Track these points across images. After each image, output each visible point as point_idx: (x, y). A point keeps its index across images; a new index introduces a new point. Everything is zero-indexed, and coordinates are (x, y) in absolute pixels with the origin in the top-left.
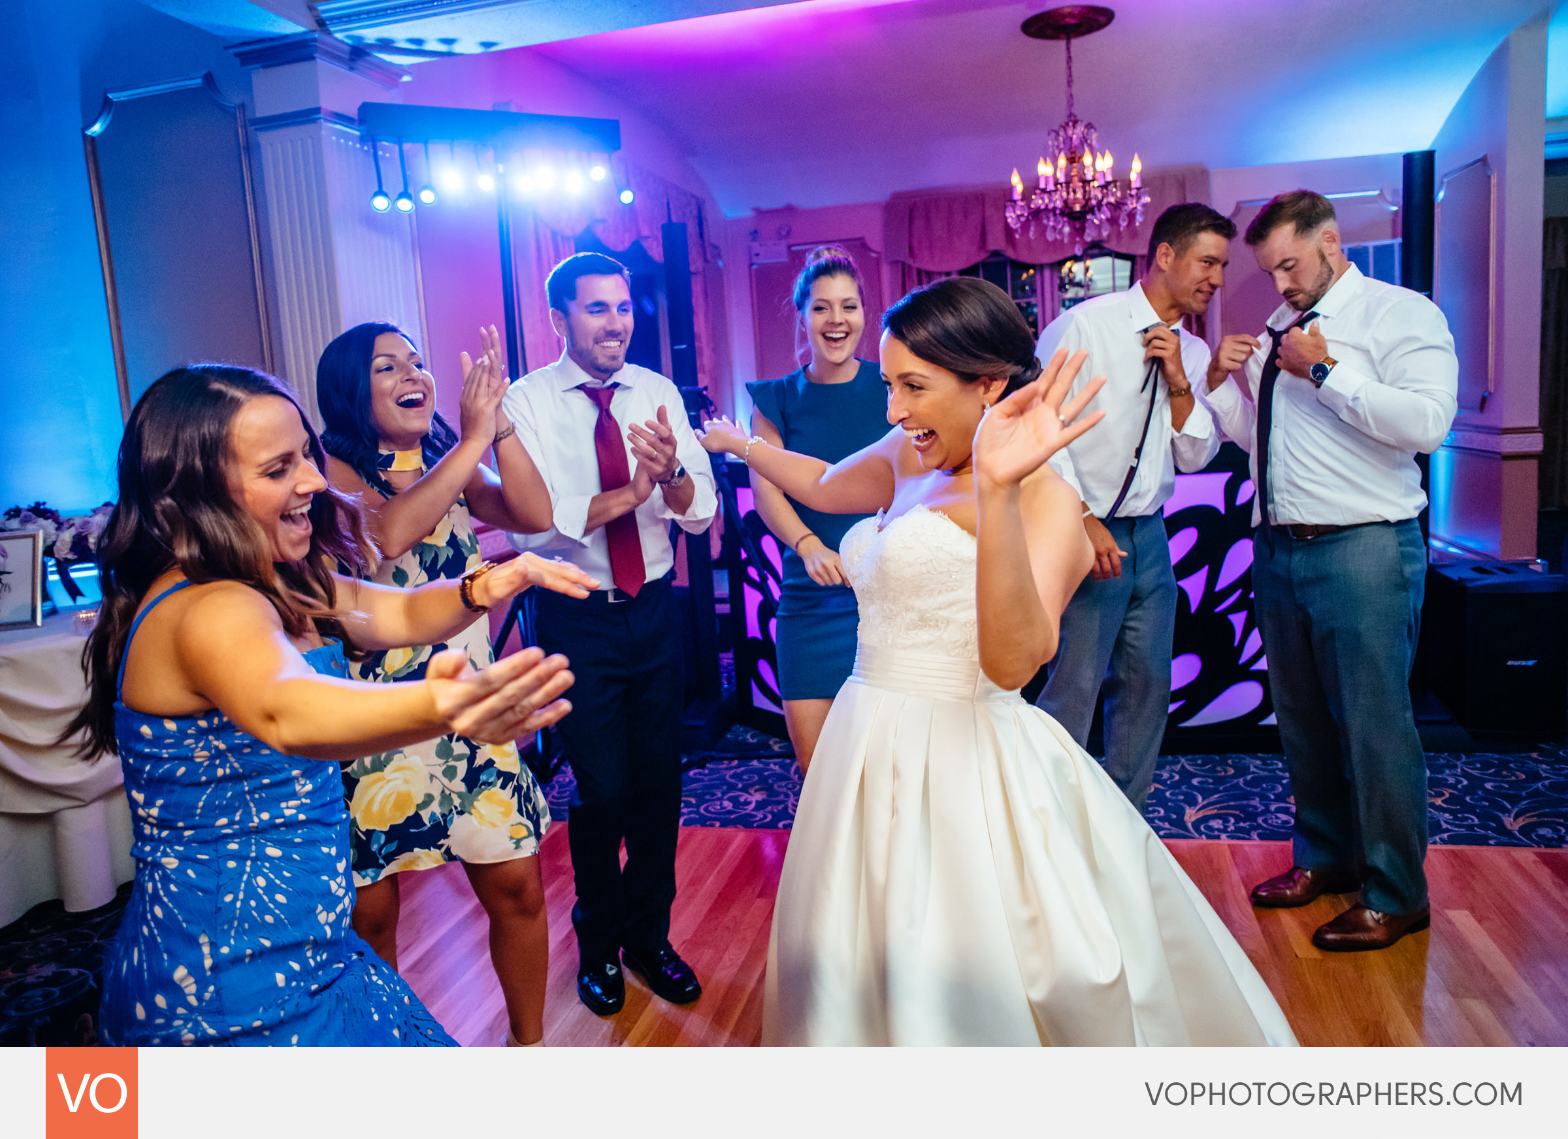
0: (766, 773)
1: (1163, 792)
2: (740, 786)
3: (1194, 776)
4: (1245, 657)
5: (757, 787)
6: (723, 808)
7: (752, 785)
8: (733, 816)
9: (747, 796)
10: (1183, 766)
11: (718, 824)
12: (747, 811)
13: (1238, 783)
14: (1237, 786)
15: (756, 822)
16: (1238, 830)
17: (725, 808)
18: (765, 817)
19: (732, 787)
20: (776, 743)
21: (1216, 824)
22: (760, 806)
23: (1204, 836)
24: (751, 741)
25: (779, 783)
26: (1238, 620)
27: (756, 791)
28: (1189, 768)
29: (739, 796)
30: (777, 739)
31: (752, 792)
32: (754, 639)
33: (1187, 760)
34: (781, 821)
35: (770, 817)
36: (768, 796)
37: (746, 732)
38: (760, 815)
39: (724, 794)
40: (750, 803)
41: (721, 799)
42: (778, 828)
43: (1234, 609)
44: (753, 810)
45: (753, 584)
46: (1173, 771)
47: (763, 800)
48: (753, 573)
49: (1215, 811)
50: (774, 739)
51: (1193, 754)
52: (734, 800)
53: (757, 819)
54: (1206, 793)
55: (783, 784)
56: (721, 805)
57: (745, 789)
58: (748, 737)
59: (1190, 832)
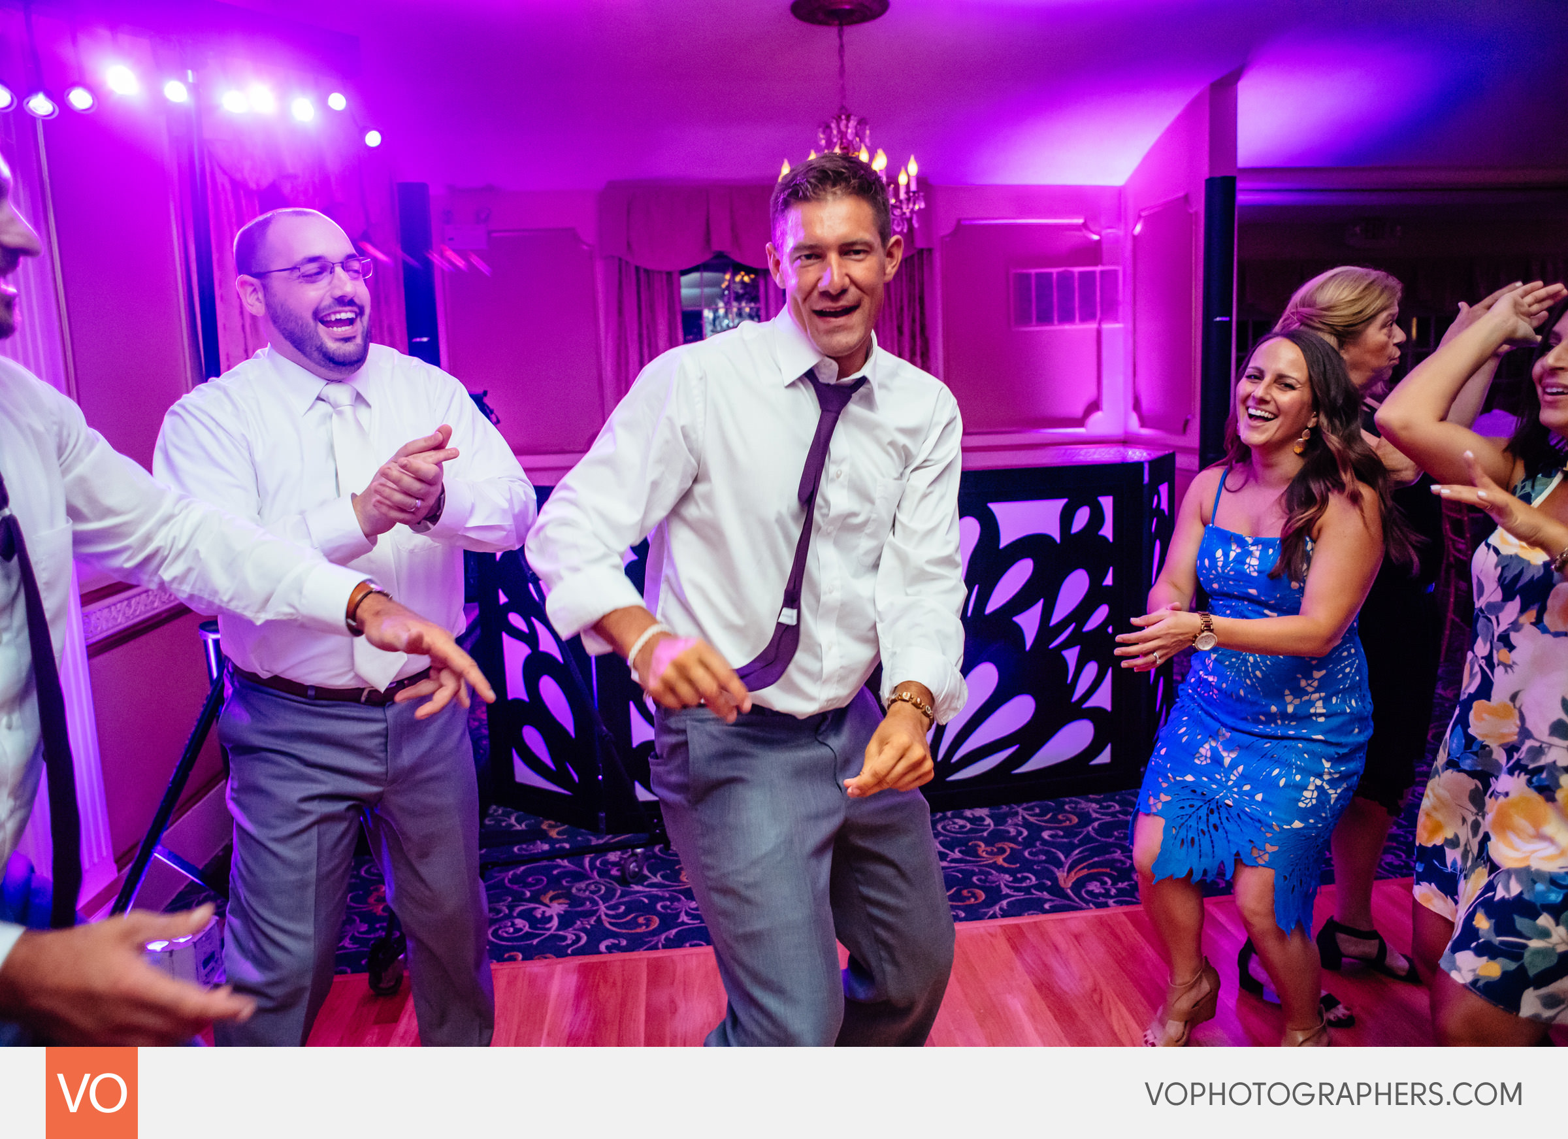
0: (555, 872)
1: (1021, 852)
2: (528, 894)
3: (1043, 829)
4: (1077, 695)
5: (551, 893)
6: (517, 930)
7: (544, 891)
8: (535, 942)
9: (543, 908)
10: (1023, 818)
11: (520, 956)
12: (552, 932)
13: (1088, 832)
14: (1088, 839)
15: (569, 946)
16: (1121, 892)
17: (521, 930)
18: (578, 939)
19: (520, 898)
20: (551, 826)
21: (1095, 887)
22: (566, 921)
23: (1091, 905)
24: (518, 827)
25: (577, 885)
26: (1071, 656)
27: (552, 899)
28: (1032, 819)
29: (535, 909)
30: (553, 823)
31: (547, 901)
32: (518, 701)
33: (1024, 809)
34: (600, 942)
35: (584, 939)
36: (570, 905)
37: (509, 815)
38: (570, 937)
39: (511, 908)
40: (550, 918)
41: (510, 916)
42: (601, 953)
43: (1067, 644)
44: (558, 929)
45: (516, 633)
46: (1017, 825)
47: (565, 911)
48: (516, 620)
49: (1085, 872)
50: (547, 822)
51: (1028, 801)
52: (528, 915)
53: (569, 942)
54: (1068, 850)
55: (583, 885)
56: (513, 925)
57: (535, 898)
58: (513, 820)
59: (1074, 901)
